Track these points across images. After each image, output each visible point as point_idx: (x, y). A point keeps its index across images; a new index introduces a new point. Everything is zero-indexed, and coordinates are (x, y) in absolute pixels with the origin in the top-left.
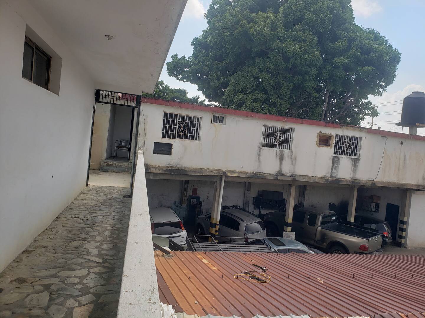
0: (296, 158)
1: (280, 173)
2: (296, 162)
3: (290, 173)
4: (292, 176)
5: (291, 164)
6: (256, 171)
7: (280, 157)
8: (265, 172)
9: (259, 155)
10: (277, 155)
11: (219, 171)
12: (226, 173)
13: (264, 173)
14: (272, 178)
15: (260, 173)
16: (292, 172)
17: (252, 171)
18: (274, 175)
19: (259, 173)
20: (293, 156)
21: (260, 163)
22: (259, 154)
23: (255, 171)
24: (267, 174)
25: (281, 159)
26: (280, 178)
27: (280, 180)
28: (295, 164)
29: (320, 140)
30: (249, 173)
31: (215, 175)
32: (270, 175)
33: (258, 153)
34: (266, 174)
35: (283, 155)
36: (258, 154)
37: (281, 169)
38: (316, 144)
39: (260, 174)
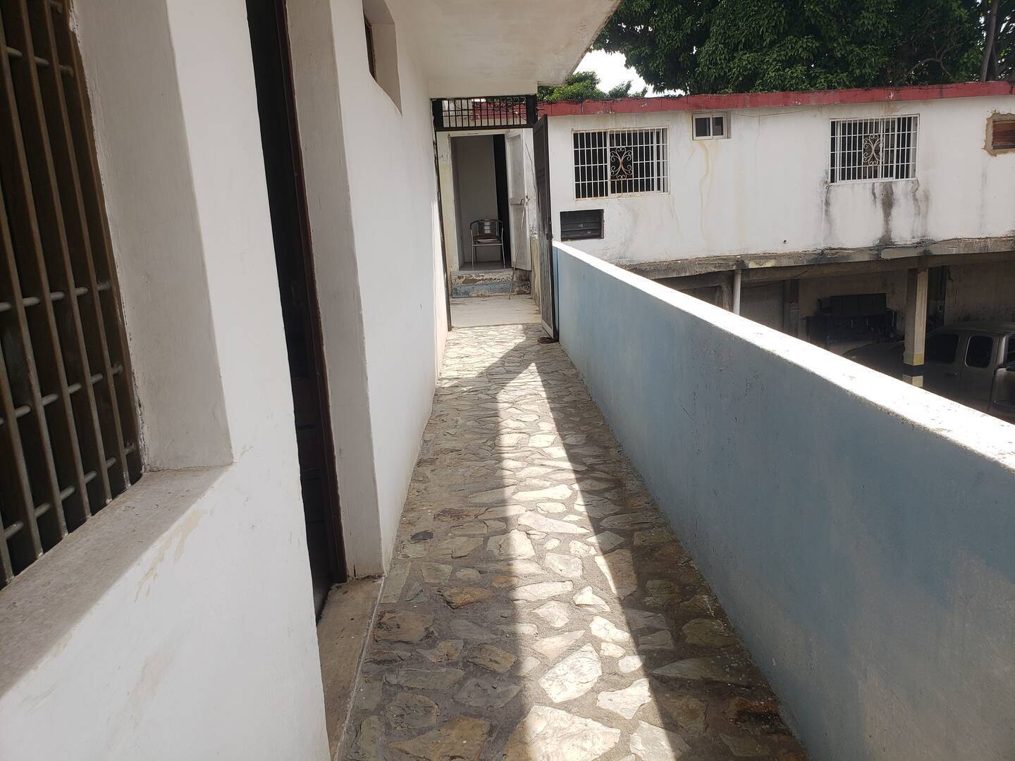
0: (927, 198)
1: (886, 242)
2: (927, 206)
3: (913, 238)
4: (919, 244)
5: (916, 214)
6: (822, 246)
7: (883, 200)
8: (845, 247)
9: (827, 203)
10: (875, 197)
11: (726, 259)
12: (744, 262)
13: (845, 249)
14: (867, 258)
15: (834, 249)
16: (919, 234)
17: (811, 249)
18: (870, 249)
19: (831, 249)
20: (919, 194)
21: (830, 224)
22: (826, 200)
23: (818, 248)
24: (852, 249)
25: (888, 203)
26: (886, 255)
27: (887, 260)
28: (927, 212)
29: (994, 134)
30: (805, 253)
31: (716, 270)
32: (861, 250)
33: (824, 199)
34: (849, 249)
35: (892, 193)
36: (824, 201)
37: (888, 230)
38: (984, 149)
39: (834, 251)
